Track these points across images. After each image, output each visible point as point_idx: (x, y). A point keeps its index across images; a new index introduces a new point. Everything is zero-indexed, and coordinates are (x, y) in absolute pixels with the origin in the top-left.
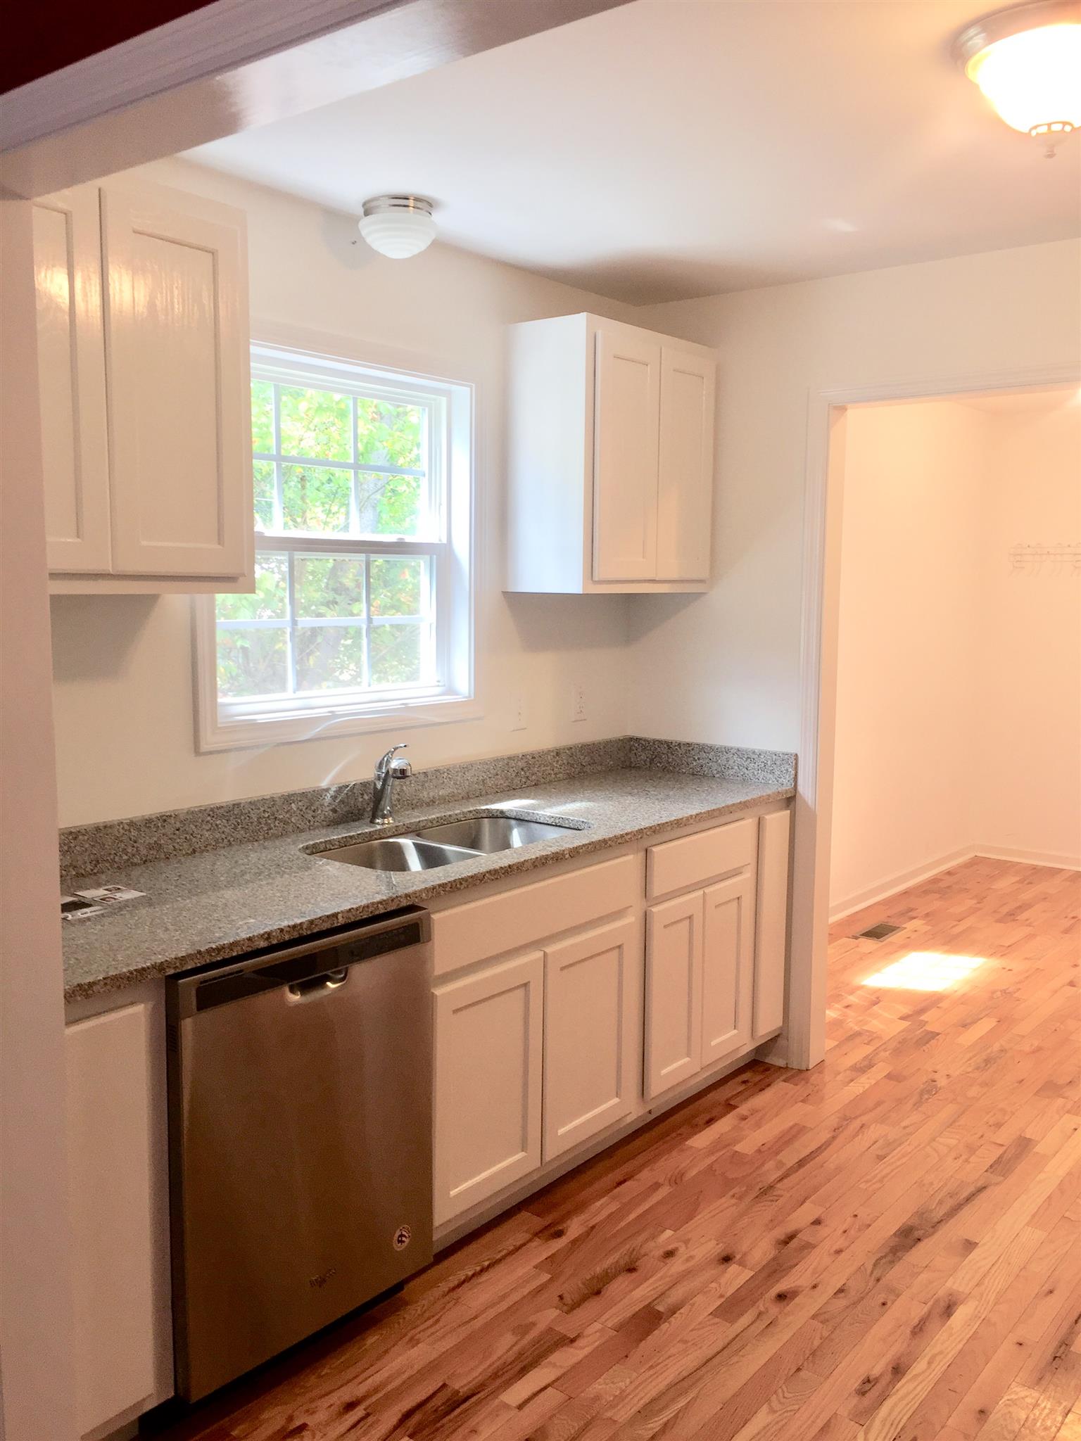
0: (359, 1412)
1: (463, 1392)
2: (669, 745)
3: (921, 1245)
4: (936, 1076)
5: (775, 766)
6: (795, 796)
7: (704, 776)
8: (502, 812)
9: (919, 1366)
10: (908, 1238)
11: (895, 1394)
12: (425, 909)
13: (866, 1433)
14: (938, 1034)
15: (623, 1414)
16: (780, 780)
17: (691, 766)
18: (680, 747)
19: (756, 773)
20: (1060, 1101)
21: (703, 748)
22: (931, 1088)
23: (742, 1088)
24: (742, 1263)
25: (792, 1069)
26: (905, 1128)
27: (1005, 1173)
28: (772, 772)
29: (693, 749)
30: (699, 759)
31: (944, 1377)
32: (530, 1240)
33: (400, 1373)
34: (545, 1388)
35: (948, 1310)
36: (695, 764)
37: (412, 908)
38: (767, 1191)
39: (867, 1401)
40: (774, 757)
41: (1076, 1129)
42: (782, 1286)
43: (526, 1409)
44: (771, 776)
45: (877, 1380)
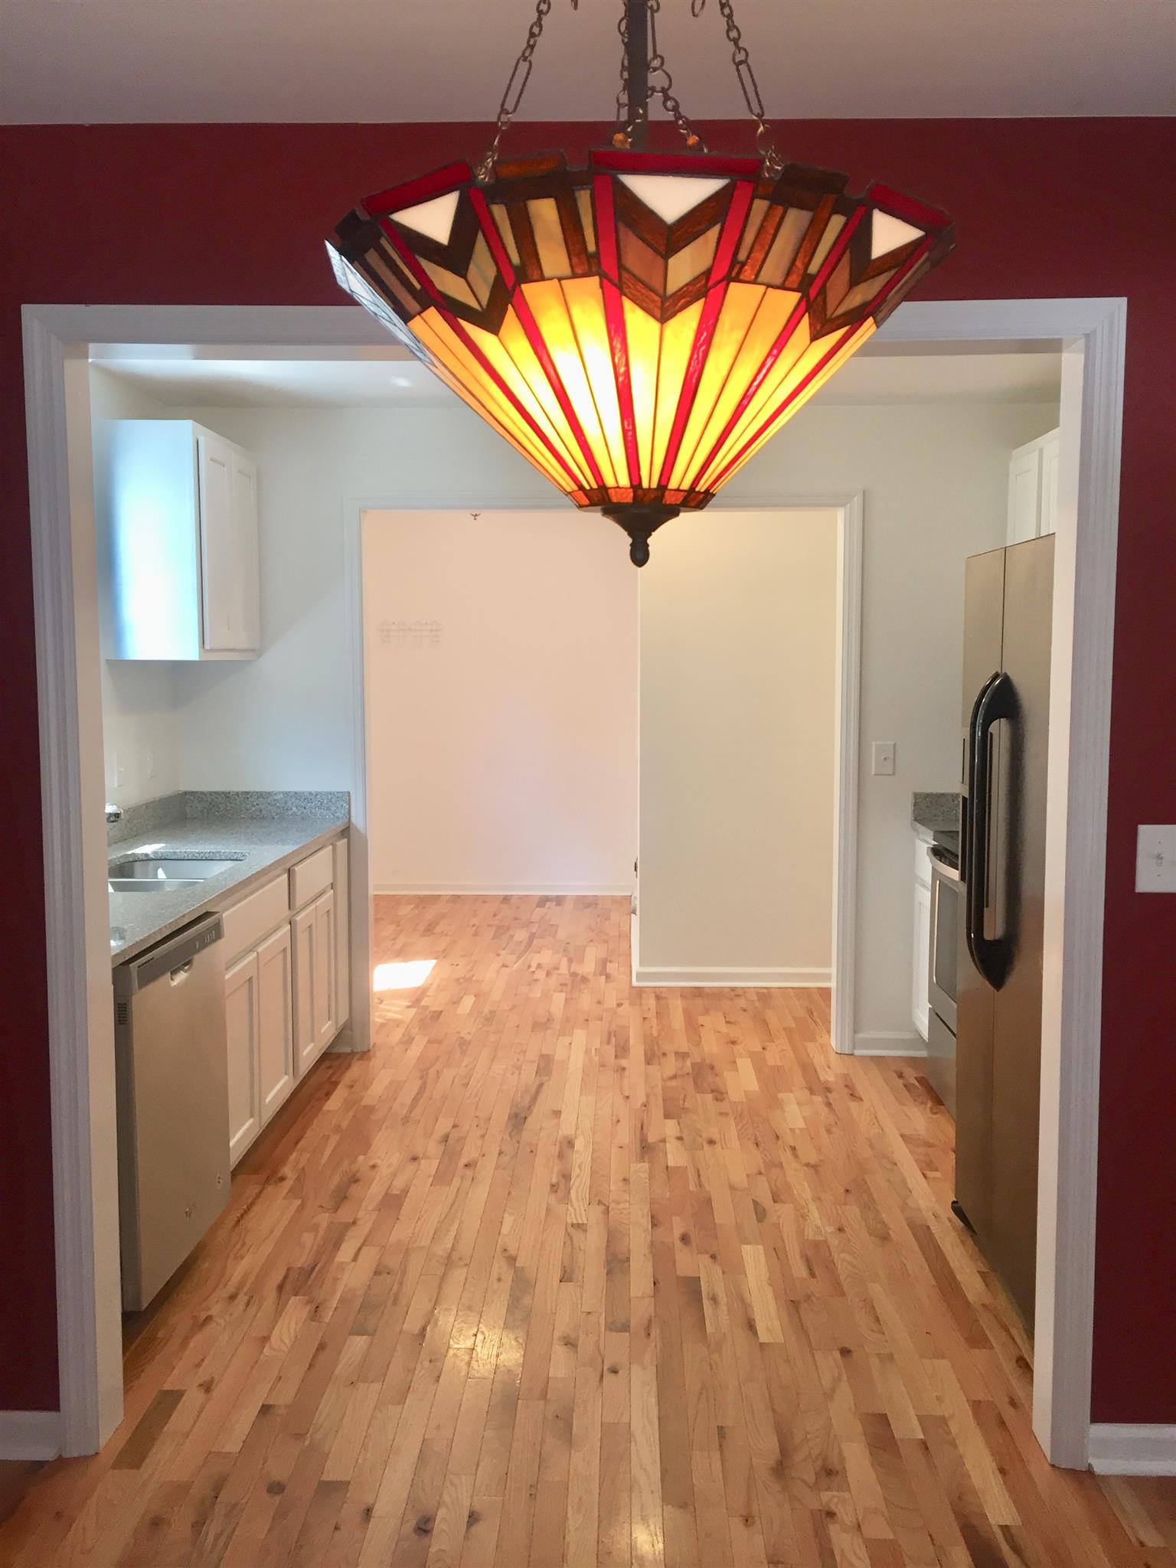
0: (242, 1299)
1: (308, 1266)
2: (227, 795)
3: (529, 1120)
4: (462, 1035)
5: (331, 804)
6: (349, 827)
7: (264, 818)
8: (146, 855)
9: (576, 1172)
10: (518, 1119)
11: (573, 1185)
12: (218, 912)
13: (572, 1206)
14: (442, 1012)
15: (425, 1242)
16: (336, 815)
17: (251, 811)
18: (238, 796)
19: (313, 811)
20: (549, 1031)
21: (260, 795)
22: (463, 1044)
23: (330, 1072)
24: (426, 1157)
25: (357, 1053)
26: (466, 1066)
27: (549, 1074)
28: (328, 809)
29: (251, 797)
30: (257, 804)
31: (593, 1173)
32: (263, 1189)
33: (247, 1275)
34: (360, 1249)
35: (571, 1144)
36: (253, 809)
37: (207, 915)
38: (406, 1120)
39: (561, 1193)
40: (330, 796)
41: (570, 1044)
42: (464, 1161)
43: (360, 1259)
44: (328, 812)
45: (558, 1183)
